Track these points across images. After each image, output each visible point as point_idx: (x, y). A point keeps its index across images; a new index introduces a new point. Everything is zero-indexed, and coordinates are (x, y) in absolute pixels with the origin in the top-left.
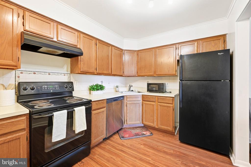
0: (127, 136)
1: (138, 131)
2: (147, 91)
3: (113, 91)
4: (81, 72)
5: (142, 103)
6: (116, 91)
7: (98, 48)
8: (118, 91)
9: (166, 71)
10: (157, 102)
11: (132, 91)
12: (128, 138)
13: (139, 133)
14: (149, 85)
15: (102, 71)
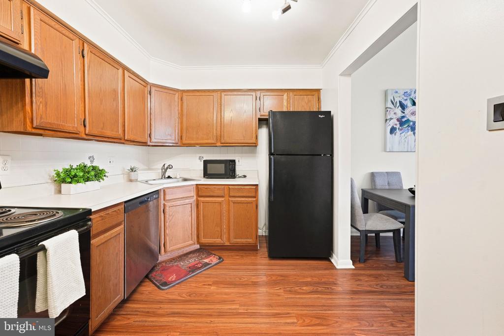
0: (173, 277)
1: (192, 261)
2: (204, 177)
3: (122, 180)
4: (35, 128)
5: (197, 201)
6: (131, 181)
7: (89, 67)
8: (137, 180)
9: (238, 137)
10: (227, 198)
11: (169, 177)
12: (177, 282)
13: (197, 264)
14: (206, 163)
15: (100, 130)
